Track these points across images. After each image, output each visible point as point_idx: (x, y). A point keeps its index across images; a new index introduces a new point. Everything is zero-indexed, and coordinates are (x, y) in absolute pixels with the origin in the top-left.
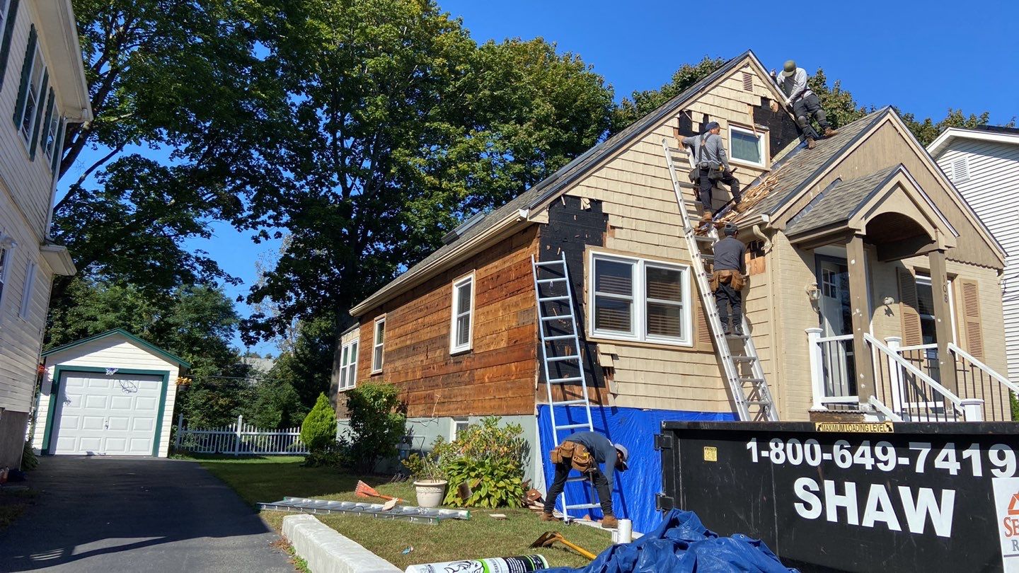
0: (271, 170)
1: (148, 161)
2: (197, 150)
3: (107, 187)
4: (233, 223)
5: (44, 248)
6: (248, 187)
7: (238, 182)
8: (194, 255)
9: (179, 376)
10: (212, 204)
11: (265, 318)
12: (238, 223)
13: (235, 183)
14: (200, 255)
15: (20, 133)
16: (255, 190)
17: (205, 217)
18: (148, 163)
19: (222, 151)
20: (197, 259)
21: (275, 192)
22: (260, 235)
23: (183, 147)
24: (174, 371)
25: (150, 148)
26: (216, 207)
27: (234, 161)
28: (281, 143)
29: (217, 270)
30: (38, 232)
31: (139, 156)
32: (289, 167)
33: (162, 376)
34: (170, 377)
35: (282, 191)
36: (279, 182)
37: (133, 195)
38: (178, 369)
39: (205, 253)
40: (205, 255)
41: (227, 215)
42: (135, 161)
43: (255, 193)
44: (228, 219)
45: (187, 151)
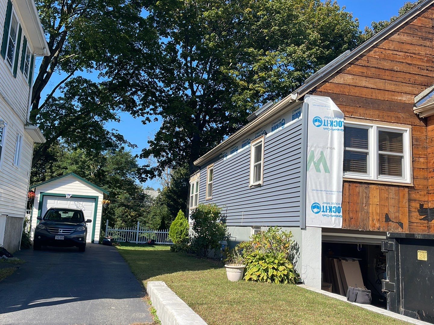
0: (151, 82)
1: (86, 80)
2: (111, 72)
3: (65, 94)
4: (131, 113)
5: (26, 127)
6: (139, 93)
7: (134, 90)
8: (111, 132)
9: (104, 199)
10: (120, 103)
11: (150, 167)
12: (134, 113)
13: (132, 90)
14: (114, 132)
15: (6, 61)
16: (143, 94)
17: (117, 110)
18: (86, 81)
19: (125, 72)
20: (113, 134)
21: (154, 95)
22: (146, 120)
23: (104, 71)
24: (101, 197)
25: (87, 72)
26: (122, 104)
27: (132, 77)
28: (156, 66)
29: (124, 140)
30: (22, 118)
31: (81, 77)
32: (161, 80)
33: (94, 199)
34: (99, 200)
35: (157, 94)
36: (156, 89)
37: (79, 99)
38: (103, 195)
39: (117, 130)
40: (117, 132)
41: (128, 108)
42: (80, 80)
43: (143, 96)
44: (129, 111)
45: (107, 73)
